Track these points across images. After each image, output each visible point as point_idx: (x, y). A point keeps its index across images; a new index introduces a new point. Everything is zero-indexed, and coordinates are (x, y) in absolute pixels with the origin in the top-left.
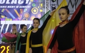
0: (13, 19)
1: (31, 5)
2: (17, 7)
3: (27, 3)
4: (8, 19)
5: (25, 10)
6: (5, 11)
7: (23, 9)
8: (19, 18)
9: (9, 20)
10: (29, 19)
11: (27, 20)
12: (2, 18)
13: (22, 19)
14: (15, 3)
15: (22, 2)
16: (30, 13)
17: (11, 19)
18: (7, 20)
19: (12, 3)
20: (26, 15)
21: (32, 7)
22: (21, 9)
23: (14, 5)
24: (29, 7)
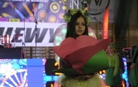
0: (21, 20)
4: (14, 19)
5: (40, 6)
6: (9, 6)
7: (37, 3)
8: (31, 18)
9: (16, 21)
11: (43, 21)
12: (4, 17)
17: (19, 20)
18: (12, 21)
20: (42, 14)
21: (51, 2)
22: (34, 4)
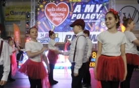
1: (101, 19)
2: (90, 21)
3: (97, 18)
5: (96, 24)
7: (94, 22)
8: (91, 30)
10: (99, 31)
11: (97, 31)
13: (94, 31)
14: (89, 18)
15: (94, 18)
16: (100, 26)
19: (86, 18)
20: (97, 28)
21: (101, 21)
23: (87, 20)
24: (99, 21)
